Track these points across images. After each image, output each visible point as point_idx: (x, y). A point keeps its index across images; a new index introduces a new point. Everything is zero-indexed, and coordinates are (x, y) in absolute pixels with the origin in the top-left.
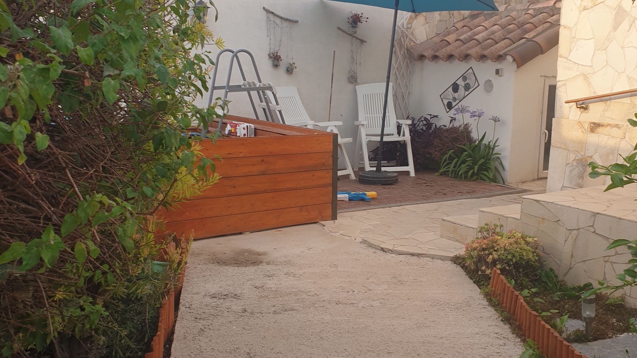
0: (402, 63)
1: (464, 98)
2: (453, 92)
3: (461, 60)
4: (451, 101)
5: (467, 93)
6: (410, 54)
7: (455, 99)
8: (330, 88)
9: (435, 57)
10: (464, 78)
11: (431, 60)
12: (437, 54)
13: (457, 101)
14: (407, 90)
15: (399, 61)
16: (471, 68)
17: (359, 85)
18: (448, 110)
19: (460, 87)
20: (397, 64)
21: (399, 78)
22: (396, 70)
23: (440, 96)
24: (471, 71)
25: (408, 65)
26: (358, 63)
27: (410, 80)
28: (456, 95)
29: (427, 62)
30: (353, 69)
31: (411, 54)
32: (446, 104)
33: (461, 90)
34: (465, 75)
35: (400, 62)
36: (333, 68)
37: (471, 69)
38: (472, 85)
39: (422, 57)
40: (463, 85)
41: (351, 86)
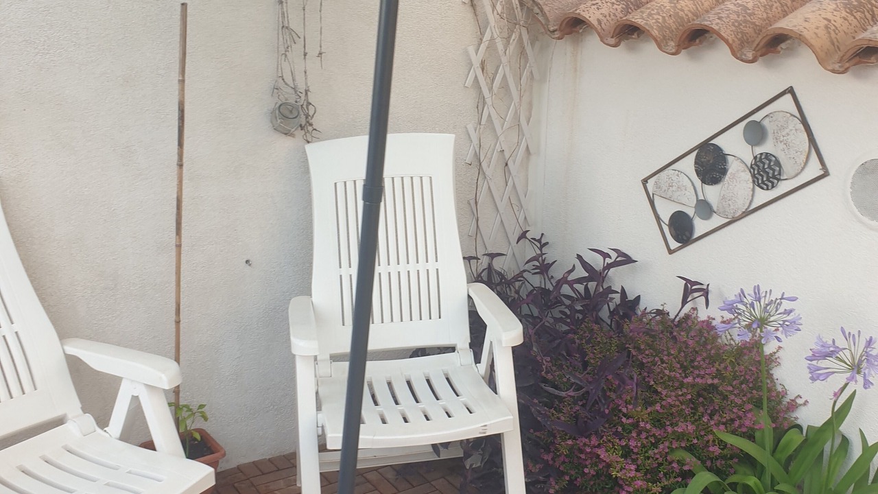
0: (500, 46)
1: (747, 213)
2: (698, 182)
3: (750, 56)
4: (690, 212)
5: (762, 196)
6: (530, 10)
7: (705, 208)
8: (175, 168)
9: (628, 32)
10: (756, 133)
11: (613, 41)
12: (637, 18)
13: (716, 221)
14: (518, 144)
15: (487, 37)
16: (790, 91)
17: (319, 139)
18: (674, 244)
19: (733, 167)
20: (483, 47)
21: (489, 101)
22: (479, 72)
23: (645, 181)
24: (787, 103)
25: (522, 52)
26: (313, 51)
27: (530, 104)
28: (712, 193)
29: (593, 46)
30: (289, 79)
31: (536, 10)
32: (666, 217)
33: (738, 182)
34: (757, 117)
35: (492, 39)
36: (182, 82)
37: (788, 97)
38: (788, 167)
39: (574, 26)
40: (749, 160)
41: (284, 146)
